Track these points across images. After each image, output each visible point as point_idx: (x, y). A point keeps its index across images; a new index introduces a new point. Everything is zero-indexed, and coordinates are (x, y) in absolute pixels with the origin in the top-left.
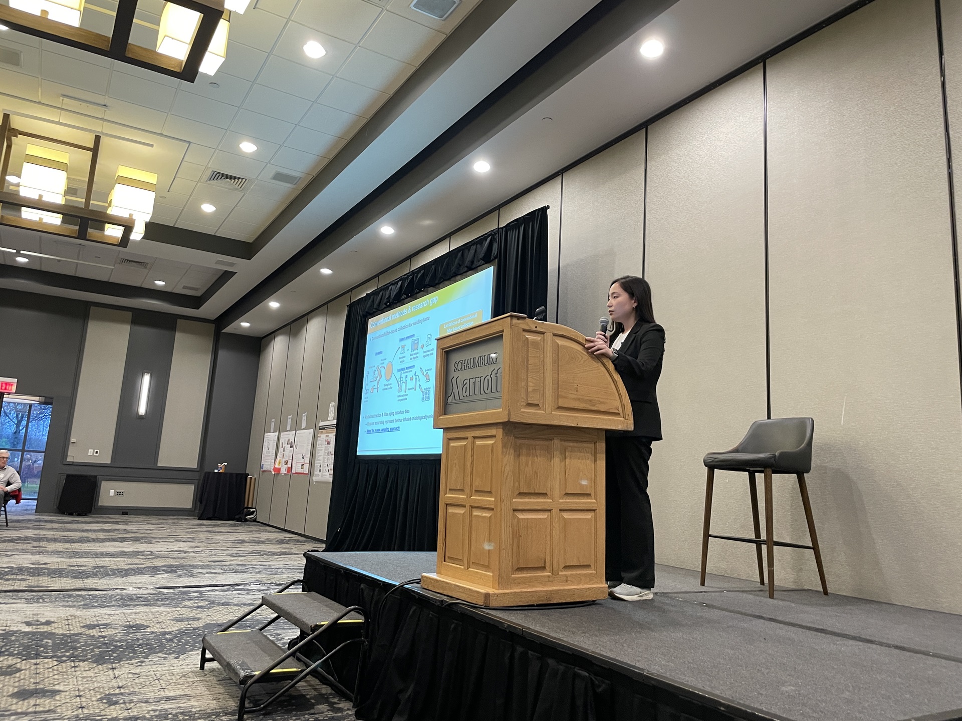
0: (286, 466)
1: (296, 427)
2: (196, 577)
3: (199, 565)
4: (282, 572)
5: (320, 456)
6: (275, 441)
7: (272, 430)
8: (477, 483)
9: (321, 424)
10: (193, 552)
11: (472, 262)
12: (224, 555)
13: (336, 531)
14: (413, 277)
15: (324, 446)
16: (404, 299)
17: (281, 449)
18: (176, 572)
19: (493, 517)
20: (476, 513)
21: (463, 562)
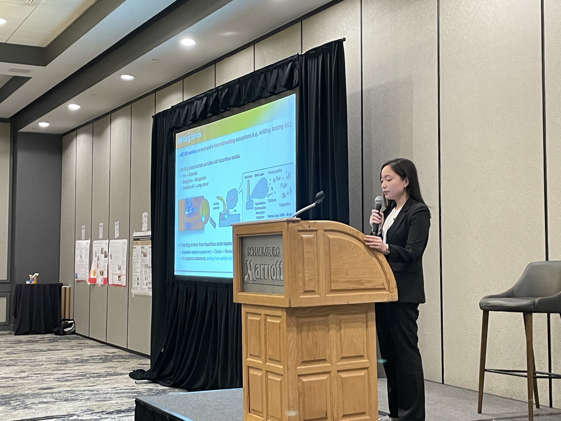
0: (102, 277)
1: (109, 236)
2: (31, 408)
3: (29, 394)
4: (111, 398)
5: (137, 268)
6: (88, 249)
7: (83, 237)
8: (270, 352)
9: (136, 234)
10: (20, 378)
11: (275, 88)
12: (51, 380)
13: (160, 352)
14: (218, 94)
15: (140, 258)
16: (210, 117)
17: (95, 259)
18: (10, 404)
19: (283, 381)
20: (270, 377)
21: (263, 414)
